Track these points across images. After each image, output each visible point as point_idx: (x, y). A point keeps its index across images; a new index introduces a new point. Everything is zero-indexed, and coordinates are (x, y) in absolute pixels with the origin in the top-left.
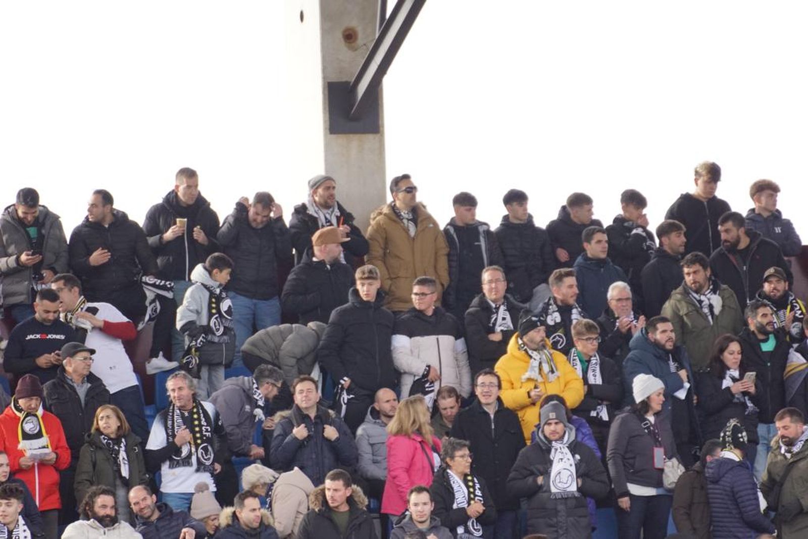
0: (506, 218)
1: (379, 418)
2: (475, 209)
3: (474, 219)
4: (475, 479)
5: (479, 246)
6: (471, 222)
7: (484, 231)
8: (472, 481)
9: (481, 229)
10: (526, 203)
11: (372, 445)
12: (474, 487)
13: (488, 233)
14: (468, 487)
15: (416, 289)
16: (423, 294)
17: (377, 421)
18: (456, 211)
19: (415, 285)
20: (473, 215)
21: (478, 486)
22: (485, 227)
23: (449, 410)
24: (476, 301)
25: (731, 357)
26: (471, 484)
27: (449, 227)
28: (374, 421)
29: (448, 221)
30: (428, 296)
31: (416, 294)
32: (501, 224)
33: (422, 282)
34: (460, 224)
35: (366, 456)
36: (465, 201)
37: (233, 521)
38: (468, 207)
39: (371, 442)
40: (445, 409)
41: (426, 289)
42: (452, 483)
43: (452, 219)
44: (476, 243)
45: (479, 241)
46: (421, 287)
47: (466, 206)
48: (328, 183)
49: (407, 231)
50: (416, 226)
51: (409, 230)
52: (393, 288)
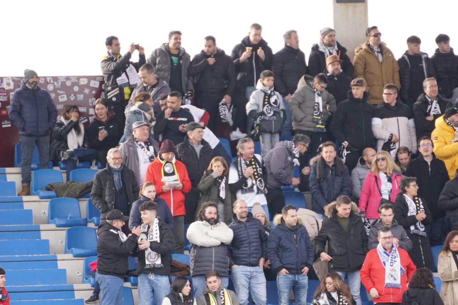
0: (437, 50)
1: (364, 164)
2: (420, 45)
3: (419, 51)
4: (420, 199)
5: (422, 67)
6: (417, 53)
7: (425, 58)
8: (418, 200)
9: (423, 57)
10: (449, 42)
11: (361, 180)
12: (419, 203)
13: (427, 59)
14: (416, 203)
15: (385, 91)
16: (389, 94)
17: (364, 166)
18: (409, 47)
19: (385, 89)
20: (419, 48)
21: (421, 203)
22: (425, 56)
23: (404, 160)
24: (420, 98)
26: (417, 201)
27: (404, 55)
28: (362, 166)
29: (404, 52)
30: (392, 95)
31: (385, 94)
32: (435, 54)
33: (389, 87)
34: (411, 53)
35: (356, 185)
36: (414, 41)
37: (282, 222)
38: (416, 44)
39: (360, 178)
40: (402, 159)
41: (391, 91)
42: (407, 201)
43: (407, 51)
44: (420, 65)
45: (422, 63)
46: (389, 90)
47: (415, 43)
48: (331, 33)
49: (377, 58)
50: (382, 55)
51: (378, 58)
52: (371, 91)
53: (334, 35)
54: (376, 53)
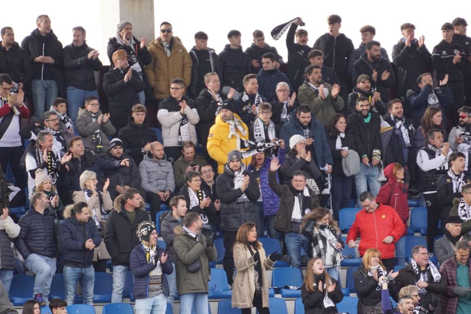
0: (228, 46)
1: (152, 158)
2: (207, 41)
3: (206, 47)
4: (203, 192)
5: (210, 62)
6: (204, 48)
7: (212, 53)
8: (202, 193)
9: (210, 52)
10: (240, 37)
11: (148, 173)
12: (202, 196)
13: (214, 54)
14: (198, 197)
15: (173, 86)
16: (177, 89)
17: (152, 159)
18: (196, 42)
19: (172, 83)
20: (206, 44)
21: (204, 195)
22: (212, 51)
23: (190, 154)
25: (340, 125)
26: (200, 194)
27: (192, 51)
28: (149, 159)
29: (192, 48)
30: (180, 90)
31: (173, 88)
32: (225, 49)
33: (176, 82)
34: (198, 49)
35: (144, 178)
36: (201, 37)
37: (72, 216)
38: (202, 40)
39: (148, 171)
40: (188, 153)
41: (178, 86)
42: (190, 195)
43: (194, 47)
44: (208, 60)
45: (209, 59)
46: (176, 84)
47: (201, 39)
48: (128, 26)
49: (165, 53)
50: (171, 51)
51: (167, 53)
52: (156, 85)
53: (131, 29)
54: (165, 48)
